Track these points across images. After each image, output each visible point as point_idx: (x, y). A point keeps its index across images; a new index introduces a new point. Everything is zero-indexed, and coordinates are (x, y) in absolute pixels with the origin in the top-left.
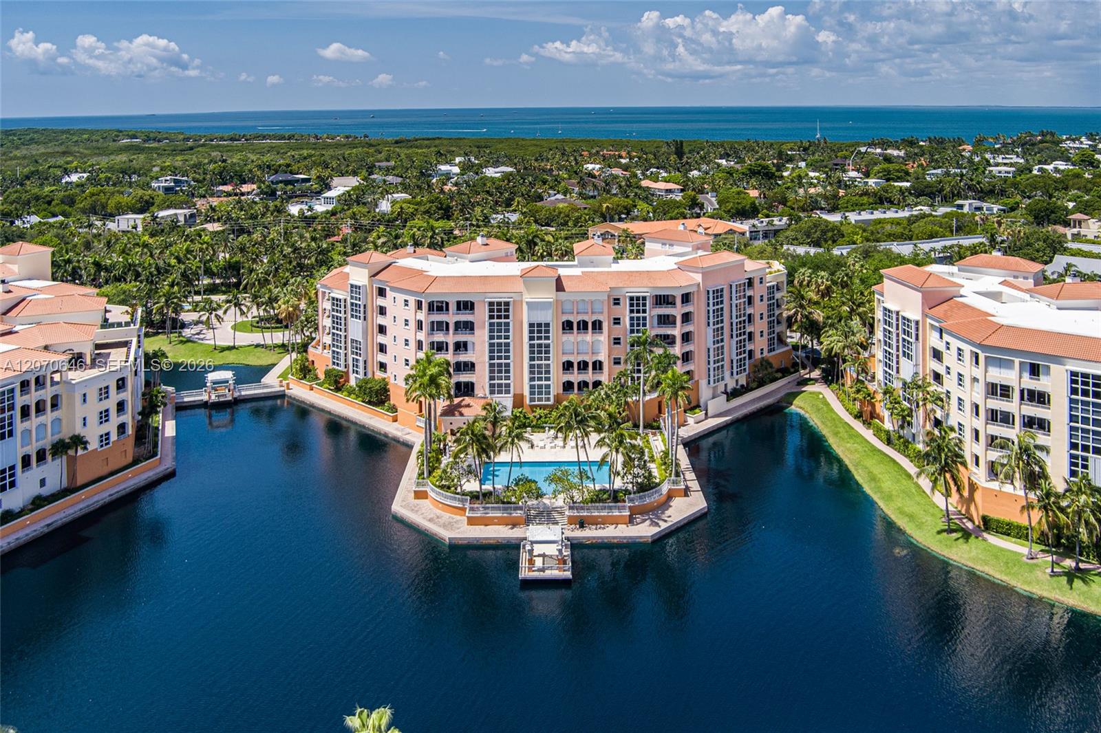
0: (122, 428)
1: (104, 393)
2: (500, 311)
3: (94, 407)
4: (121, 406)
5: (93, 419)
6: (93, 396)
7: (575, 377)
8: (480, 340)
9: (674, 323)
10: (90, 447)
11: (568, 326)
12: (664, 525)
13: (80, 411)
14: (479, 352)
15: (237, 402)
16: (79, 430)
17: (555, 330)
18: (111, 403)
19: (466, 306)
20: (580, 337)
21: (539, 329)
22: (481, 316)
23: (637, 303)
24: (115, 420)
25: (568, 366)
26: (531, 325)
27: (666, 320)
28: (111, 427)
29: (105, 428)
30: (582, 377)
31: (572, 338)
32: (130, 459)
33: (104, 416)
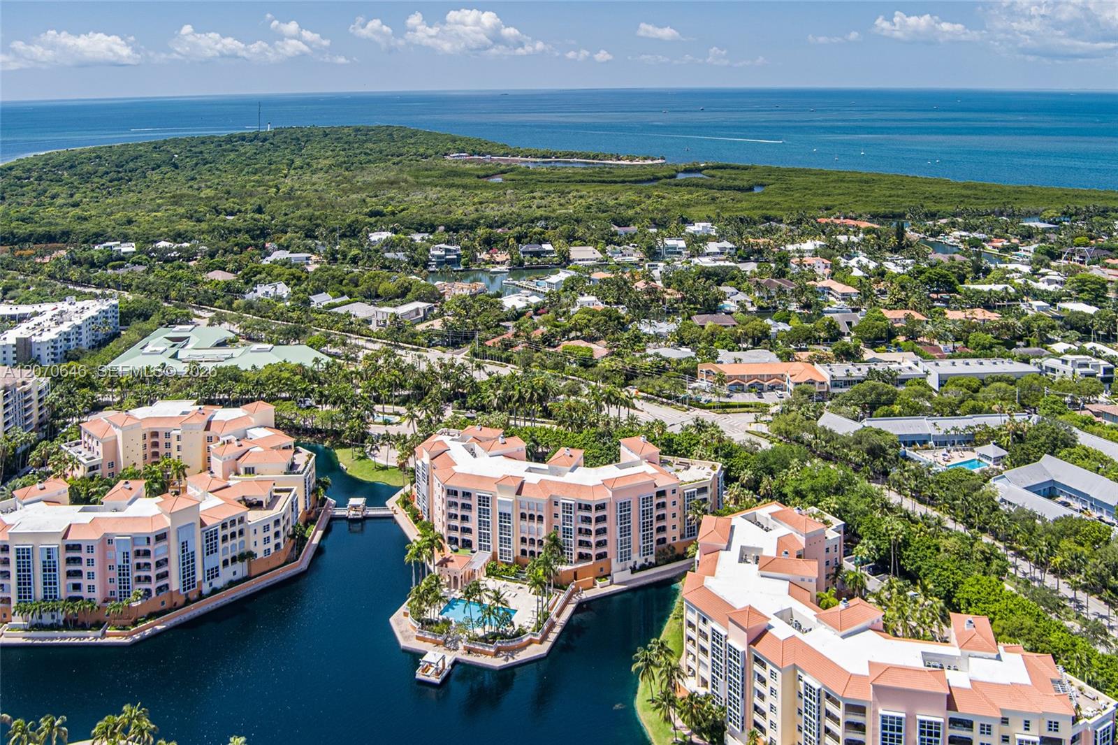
0: (277, 546)
1: (267, 528)
2: (484, 501)
3: (261, 536)
4: (277, 534)
5: (260, 542)
6: (260, 530)
7: (528, 548)
8: (474, 515)
9: (590, 521)
10: (259, 557)
11: (523, 516)
12: (511, 661)
13: (253, 538)
14: (473, 524)
15: (365, 518)
16: (253, 548)
17: (515, 518)
18: (271, 533)
19: (467, 495)
20: (531, 524)
21: (504, 516)
22: (474, 502)
23: (567, 508)
24: (273, 542)
25: (523, 540)
26: (500, 514)
27: (587, 520)
28: (271, 546)
29: (267, 546)
30: (531, 548)
31: (525, 524)
32: (283, 562)
33: (267, 540)
